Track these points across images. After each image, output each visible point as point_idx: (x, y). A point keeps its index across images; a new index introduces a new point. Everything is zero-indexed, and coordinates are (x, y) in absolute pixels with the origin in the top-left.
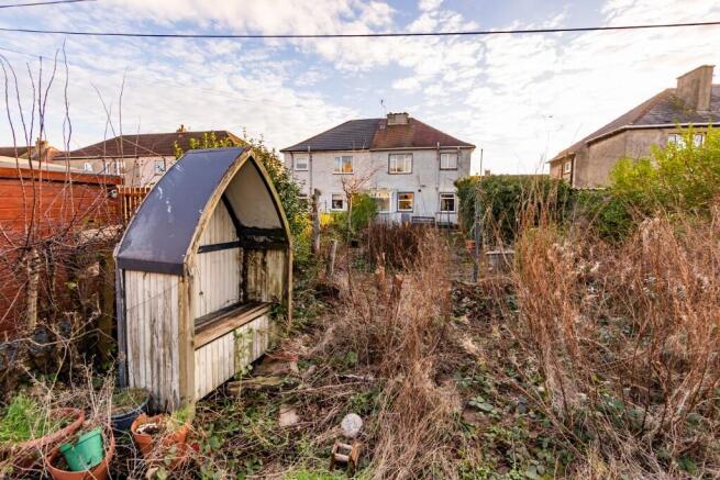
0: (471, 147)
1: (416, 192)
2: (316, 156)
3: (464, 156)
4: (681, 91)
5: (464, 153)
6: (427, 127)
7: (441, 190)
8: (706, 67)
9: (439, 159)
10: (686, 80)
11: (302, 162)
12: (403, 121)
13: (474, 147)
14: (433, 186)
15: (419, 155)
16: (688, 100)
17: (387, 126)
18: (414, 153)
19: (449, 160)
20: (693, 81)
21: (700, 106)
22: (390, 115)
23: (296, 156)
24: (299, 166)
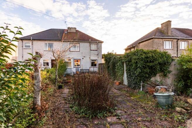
0: (102, 42)
1: (82, 59)
2: (35, 42)
3: (99, 45)
4: (163, 28)
5: (100, 44)
6: (84, 34)
7: (91, 58)
8: (169, 21)
9: (90, 46)
10: (164, 25)
11: (27, 45)
12: (74, 31)
13: (103, 42)
14: (88, 57)
15: (82, 44)
16: (165, 31)
17: (68, 32)
18: (80, 43)
19: (94, 47)
20: (166, 25)
21: (169, 33)
22: (69, 28)
23: (24, 42)
24: (26, 46)
